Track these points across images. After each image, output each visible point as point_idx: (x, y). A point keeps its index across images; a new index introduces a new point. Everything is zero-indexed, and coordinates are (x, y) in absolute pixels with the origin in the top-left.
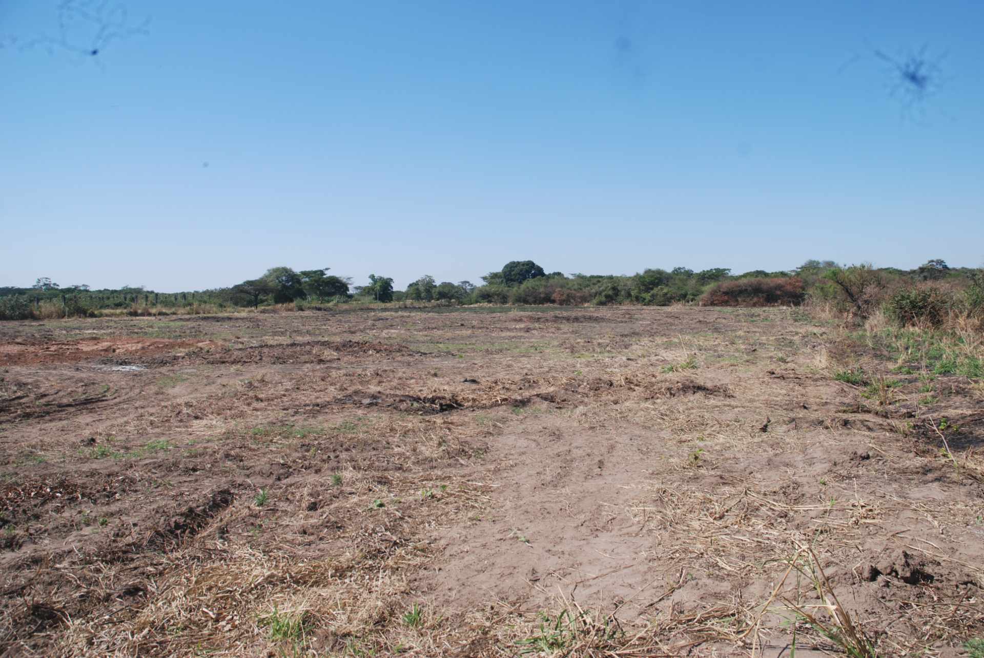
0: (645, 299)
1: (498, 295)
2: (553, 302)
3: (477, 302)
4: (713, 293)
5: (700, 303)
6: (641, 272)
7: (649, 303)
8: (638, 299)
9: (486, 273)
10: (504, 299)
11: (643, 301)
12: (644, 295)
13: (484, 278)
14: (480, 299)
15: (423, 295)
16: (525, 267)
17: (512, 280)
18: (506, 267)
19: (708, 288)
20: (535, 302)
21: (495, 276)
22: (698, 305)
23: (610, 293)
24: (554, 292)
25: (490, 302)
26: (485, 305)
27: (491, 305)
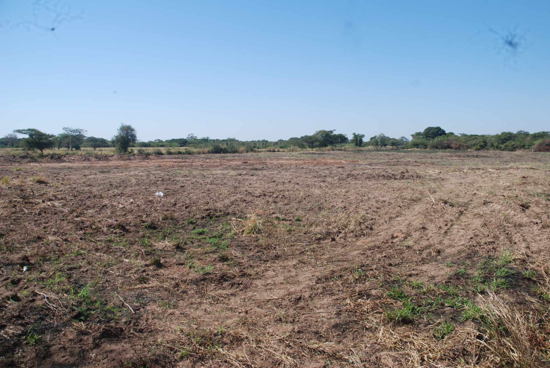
0: (501, 148)
1: (423, 144)
2: (451, 148)
3: (411, 148)
4: (540, 145)
5: (533, 150)
6: (500, 133)
7: (504, 150)
8: (498, 148)
9: (413, 133)
10: (425, 147)
11: (500, 149)
12: (501, 146)
13: (412, 135)
14: (413, 146)
15: (379, 143)
16: (436, 130)
17: (429, 137)
18: (426, 130)
19: (537, 142)
20: (442, 148)
21: (418, 134)
22: (531, 151)
23: (483, 144)
24: (452, 143)
25: (418, 148)
26: (416, 149)
27: (419, 149)
